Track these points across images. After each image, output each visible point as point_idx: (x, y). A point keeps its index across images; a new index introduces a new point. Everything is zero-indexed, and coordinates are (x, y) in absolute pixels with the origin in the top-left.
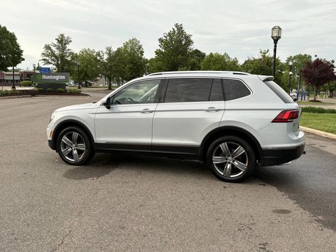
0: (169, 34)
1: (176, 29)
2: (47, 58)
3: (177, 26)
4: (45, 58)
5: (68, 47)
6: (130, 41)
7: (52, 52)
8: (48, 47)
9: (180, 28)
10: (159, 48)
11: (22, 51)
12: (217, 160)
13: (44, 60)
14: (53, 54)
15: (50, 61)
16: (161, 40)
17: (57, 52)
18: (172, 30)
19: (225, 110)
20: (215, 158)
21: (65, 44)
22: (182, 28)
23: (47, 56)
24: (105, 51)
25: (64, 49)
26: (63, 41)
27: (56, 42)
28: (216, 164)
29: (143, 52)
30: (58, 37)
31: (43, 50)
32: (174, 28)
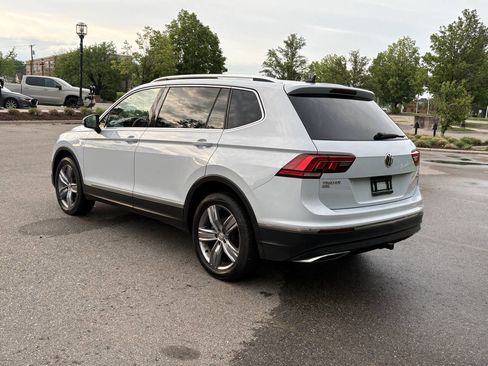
0: (451, 27)
1: (464, 19)
2: (270, 69)
3: (465, 13)
4: (267, 68)
5: (300, 52)
6: (400, 42)
7: (277, 60)
8: (272, 54)
9: (471, 18)
10: (429, 50)
11: (224, 59)
13: (266, 71)
14: (279, 63)
15: (274, 73)
16: (434, 38)
17: (284, 60)
18: (457, 21)
20: (201, 230)
21: (296, 49)
22: (474, 16)
23: (270, 66)
24: (348, 57)
25: (293, 55)
26: (293, 45)
27: (284, 46)
30: (286, 39)
31: (265, 58)
32: (462, 16)
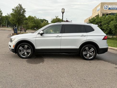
1: (19, 6)
3: (19, 4)
9: (20, 6)
10: (12, 12)
12: (84, 53)
18: (17, 6)
19: (87, 36)
20: (84, 52)
22: (21, 6)
28: (84, 55)
29: (2, 13)
